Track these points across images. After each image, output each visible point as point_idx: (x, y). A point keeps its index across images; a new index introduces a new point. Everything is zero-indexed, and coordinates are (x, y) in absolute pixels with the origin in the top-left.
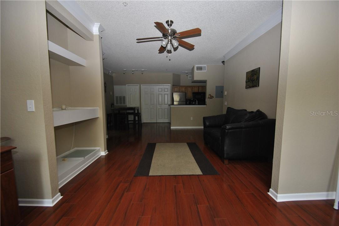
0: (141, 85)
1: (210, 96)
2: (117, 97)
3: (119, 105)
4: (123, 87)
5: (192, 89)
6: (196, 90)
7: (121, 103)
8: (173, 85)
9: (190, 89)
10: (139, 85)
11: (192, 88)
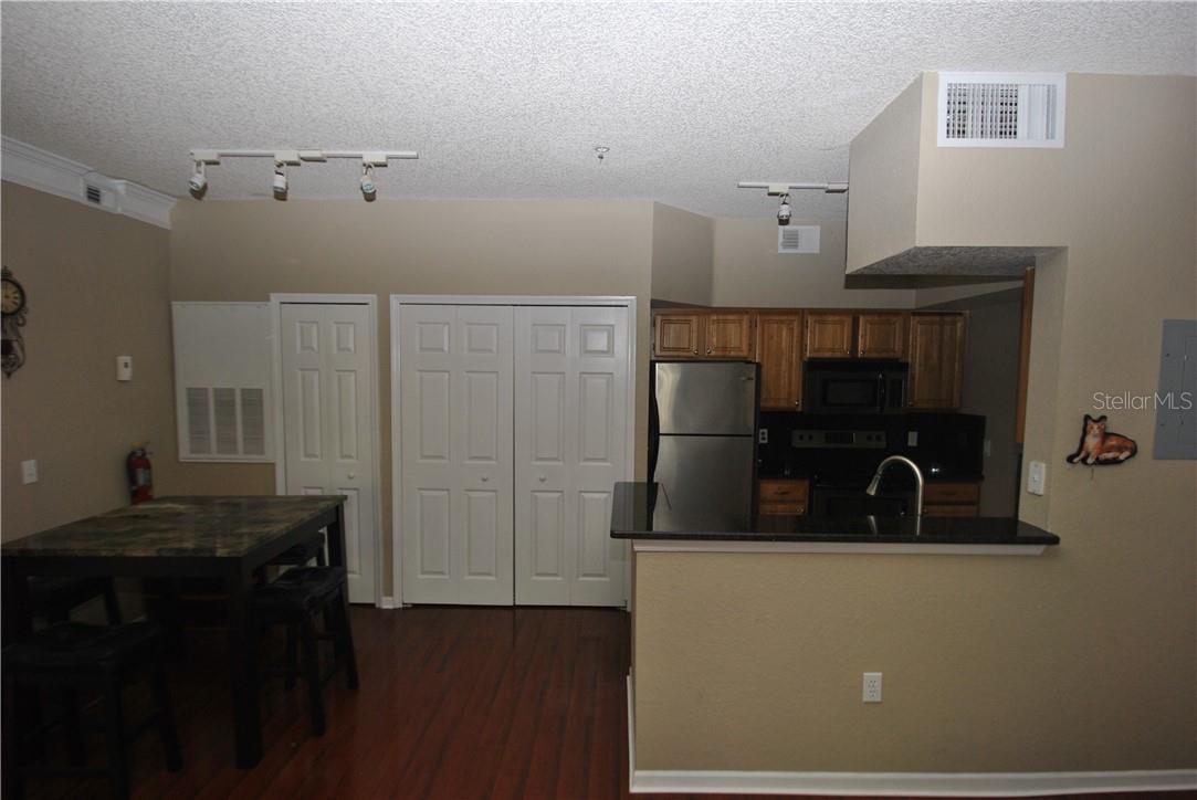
0: (394, 300)
1: (1092, 442)
2: (197, 398)
3: (214, 455)
4: (244, 310)
5: (802, 335)
6: (830, 342)
7: (227, 443)
8: (655, 304)
9: (784, 336)
10: (372, 298)
11: (803, 326)
